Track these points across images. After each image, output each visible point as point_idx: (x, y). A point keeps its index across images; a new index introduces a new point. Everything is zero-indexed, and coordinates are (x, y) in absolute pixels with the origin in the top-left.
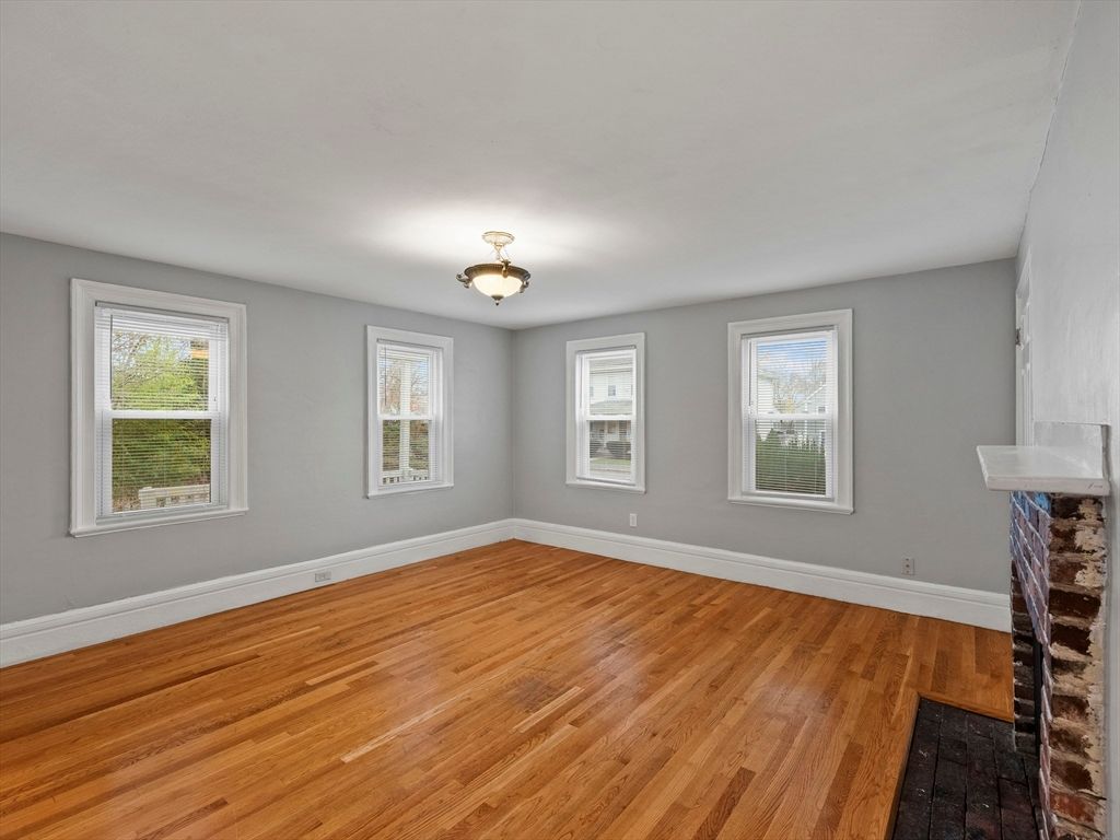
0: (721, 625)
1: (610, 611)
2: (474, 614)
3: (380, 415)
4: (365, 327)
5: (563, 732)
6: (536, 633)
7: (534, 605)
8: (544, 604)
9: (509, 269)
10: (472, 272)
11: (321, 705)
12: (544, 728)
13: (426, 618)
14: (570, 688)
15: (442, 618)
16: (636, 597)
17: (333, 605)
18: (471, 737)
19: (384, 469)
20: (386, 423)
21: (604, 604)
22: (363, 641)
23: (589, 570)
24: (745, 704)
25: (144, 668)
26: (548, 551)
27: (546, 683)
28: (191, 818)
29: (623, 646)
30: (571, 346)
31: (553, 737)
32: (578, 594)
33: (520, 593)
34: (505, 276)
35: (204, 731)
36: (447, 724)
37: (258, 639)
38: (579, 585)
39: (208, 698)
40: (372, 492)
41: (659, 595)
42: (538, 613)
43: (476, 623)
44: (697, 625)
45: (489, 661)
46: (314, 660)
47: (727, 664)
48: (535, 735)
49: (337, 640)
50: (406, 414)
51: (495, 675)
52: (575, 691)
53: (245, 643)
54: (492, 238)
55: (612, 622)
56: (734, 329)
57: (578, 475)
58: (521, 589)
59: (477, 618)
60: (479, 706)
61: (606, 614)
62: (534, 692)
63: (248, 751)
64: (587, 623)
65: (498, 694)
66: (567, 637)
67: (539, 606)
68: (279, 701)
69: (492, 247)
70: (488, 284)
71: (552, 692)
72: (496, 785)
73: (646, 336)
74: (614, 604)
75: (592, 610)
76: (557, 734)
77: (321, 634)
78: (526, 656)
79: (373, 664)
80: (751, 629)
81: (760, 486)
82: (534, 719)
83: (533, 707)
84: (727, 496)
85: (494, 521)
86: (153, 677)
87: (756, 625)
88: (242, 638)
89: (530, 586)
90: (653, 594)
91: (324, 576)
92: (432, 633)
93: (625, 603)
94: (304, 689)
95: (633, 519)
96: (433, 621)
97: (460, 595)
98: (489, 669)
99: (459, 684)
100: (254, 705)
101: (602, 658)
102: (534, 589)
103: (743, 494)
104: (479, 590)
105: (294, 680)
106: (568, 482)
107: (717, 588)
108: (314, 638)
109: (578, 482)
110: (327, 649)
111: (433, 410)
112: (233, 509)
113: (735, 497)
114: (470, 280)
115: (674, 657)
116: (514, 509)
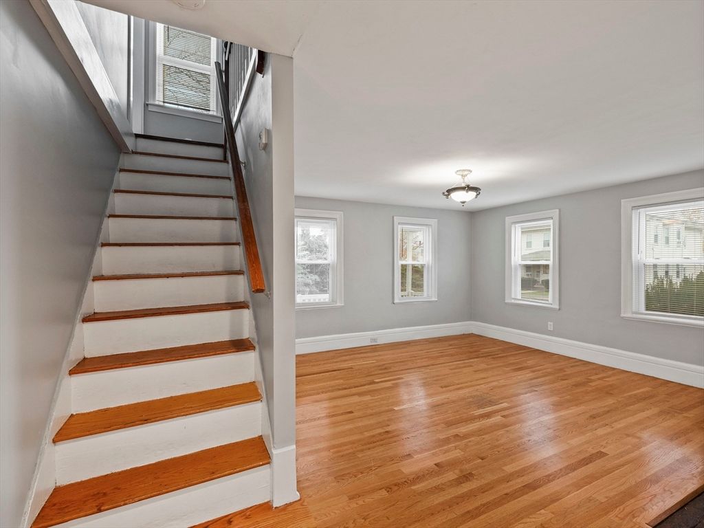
0: (608, 391)
1: (531, 374)
2: (449, 366)
3: (399, 263)
4: (393, 217)
5: (497, 419)
6: (484, 378)
7: (483, 366)
8: (489, 366)
9: (469, 188)
10: (449, 191)
11: (382, 389)
12: (488, 415)
13: (425, 364)
14: (502, 403)
15: (433, 365)
16: (549, 370)
17: (380, 353)
18: (450, 412)
19: (402, 291)
20: (402, 265)
21: (528, 371)
22: (395, 369)
23: (520, 353)
24: (612, 428)
25: (312, 365)
26: (494, 342)
27: (489, 399)
28: (342, 414)
29: (536, 391)
30: (508, 220)
31: (491, 420)
32: (511, 364)
33: (476, 360)
34: (467, 192)
35: (339, 389)
36: (438, 406)
37: (350, 362)
38: (512, 360)
39: (337, 379)
40: (396, 301)
41: (565, 371)
42: (486, 370)
43: (451, 369)
44: (590, 389)
45: (459, 386)
46: (376, 373)
47: (606, 409)
48: (482, 417)
49: (384, 367)
50: (409, 261)
51: (461, 392)
52: (505, 405)
53: (347, 363)
54: (461, 173)
55: (531, 379)
56: (626, 204)
57: (513, 297)
58: (477, 358)
59: (452, 367)
60: (454, 402)
61: (528, 375)
62: (482, 402)
63: (356, 399)
64: (515, 378)
65: (463, 399)
66: (502, 382)
67: (485, 366)
68: (365, 385)
69: (460, 177)
70: (458, 197)
71: (491, 403)
72: (463, 429)
73: (560, 211)
74: (534, 372)
75: (519, 373)
76: (493, 419)
77: (377, 364)
78: (478, 387)
79: (402, 378)
80: (630, 396)
81: (647, 309)
82: (481, 411)
83: (480, 407)
84: (620, 314)
85: (460, 322)
86: (316, 369)
87: (635, 395)
88: (345, 361)
89: (482, 357)
90: (561, 370)
91: (375, 340)
92: (428, 371)
93: (541, 372)
94: (373, 383)
95: (550, 326)
96: (428, 366)
97: (442, 356)
98: (458, 389)
99: (443, 392)
100: (356, 385)
101: (523, 394)
102: (482, 359)
103: (633, 313)
104: (452, 355)
105: (369, 379)
106: (506, 301)
107: (610, 373)
108: (373, 365)
109: (513, 301)
110: (381, 370)
111: (425, 258)
112: (338, 304)
113: (626, 314)
114: (449, 195)
115: (569, 401)
116: (472, 315)
